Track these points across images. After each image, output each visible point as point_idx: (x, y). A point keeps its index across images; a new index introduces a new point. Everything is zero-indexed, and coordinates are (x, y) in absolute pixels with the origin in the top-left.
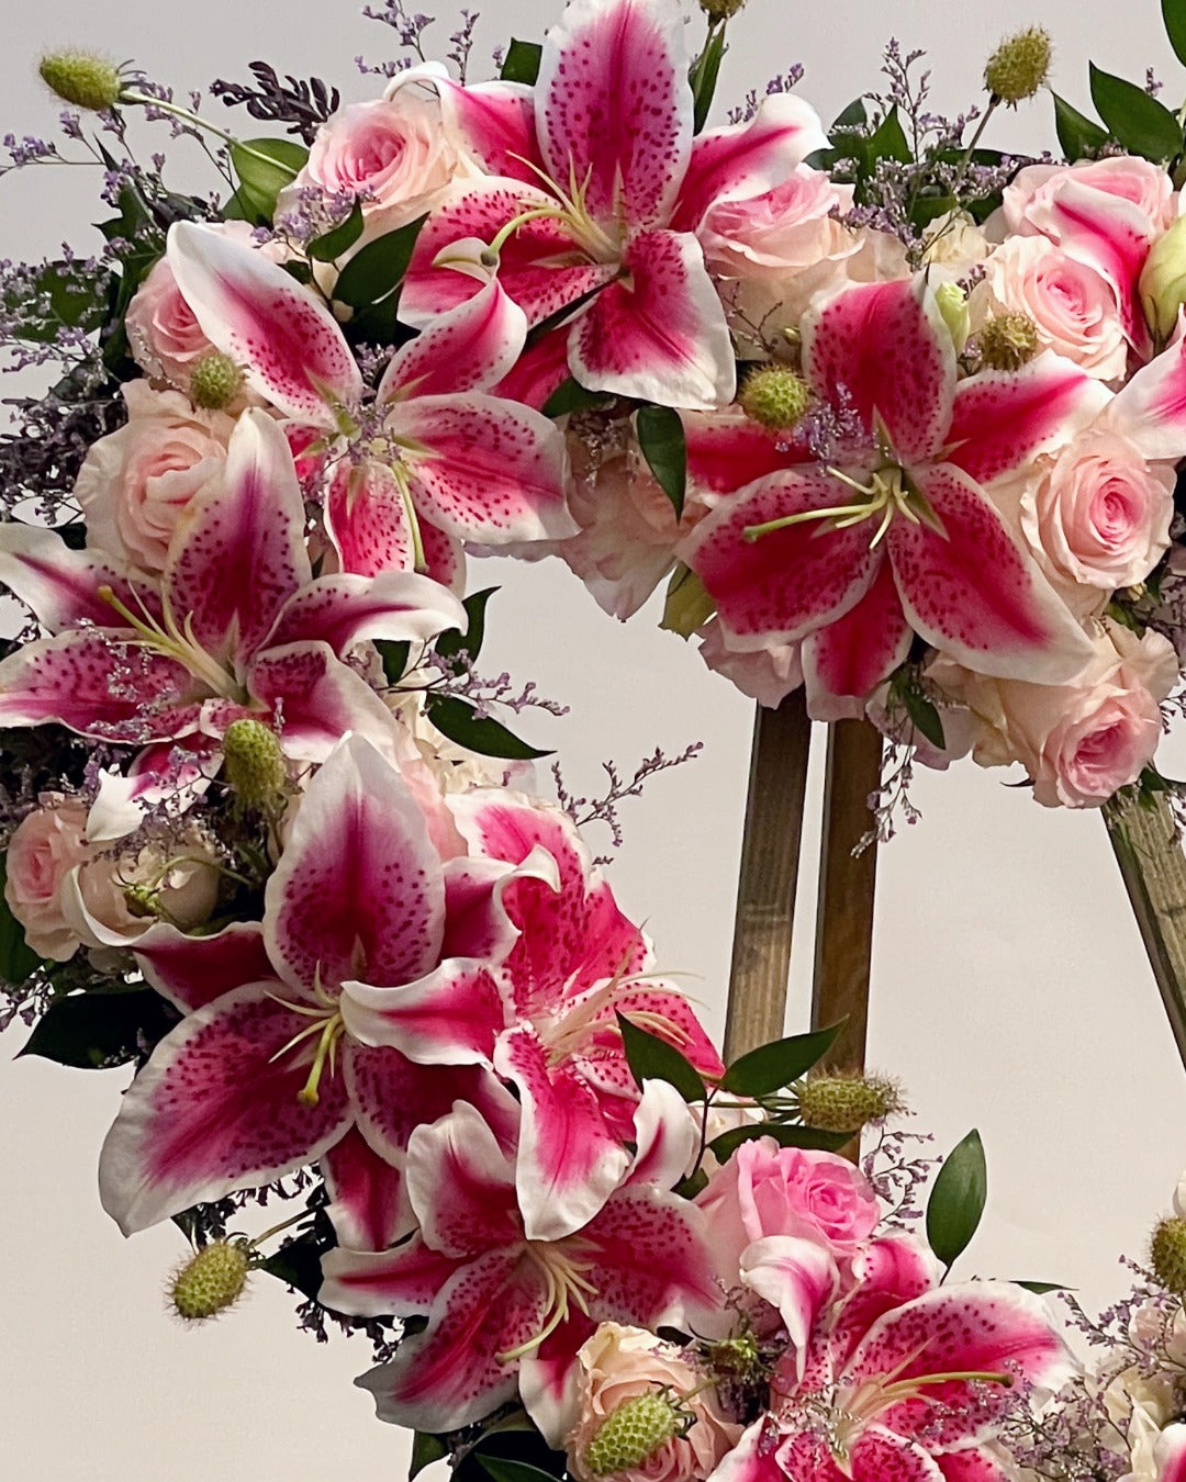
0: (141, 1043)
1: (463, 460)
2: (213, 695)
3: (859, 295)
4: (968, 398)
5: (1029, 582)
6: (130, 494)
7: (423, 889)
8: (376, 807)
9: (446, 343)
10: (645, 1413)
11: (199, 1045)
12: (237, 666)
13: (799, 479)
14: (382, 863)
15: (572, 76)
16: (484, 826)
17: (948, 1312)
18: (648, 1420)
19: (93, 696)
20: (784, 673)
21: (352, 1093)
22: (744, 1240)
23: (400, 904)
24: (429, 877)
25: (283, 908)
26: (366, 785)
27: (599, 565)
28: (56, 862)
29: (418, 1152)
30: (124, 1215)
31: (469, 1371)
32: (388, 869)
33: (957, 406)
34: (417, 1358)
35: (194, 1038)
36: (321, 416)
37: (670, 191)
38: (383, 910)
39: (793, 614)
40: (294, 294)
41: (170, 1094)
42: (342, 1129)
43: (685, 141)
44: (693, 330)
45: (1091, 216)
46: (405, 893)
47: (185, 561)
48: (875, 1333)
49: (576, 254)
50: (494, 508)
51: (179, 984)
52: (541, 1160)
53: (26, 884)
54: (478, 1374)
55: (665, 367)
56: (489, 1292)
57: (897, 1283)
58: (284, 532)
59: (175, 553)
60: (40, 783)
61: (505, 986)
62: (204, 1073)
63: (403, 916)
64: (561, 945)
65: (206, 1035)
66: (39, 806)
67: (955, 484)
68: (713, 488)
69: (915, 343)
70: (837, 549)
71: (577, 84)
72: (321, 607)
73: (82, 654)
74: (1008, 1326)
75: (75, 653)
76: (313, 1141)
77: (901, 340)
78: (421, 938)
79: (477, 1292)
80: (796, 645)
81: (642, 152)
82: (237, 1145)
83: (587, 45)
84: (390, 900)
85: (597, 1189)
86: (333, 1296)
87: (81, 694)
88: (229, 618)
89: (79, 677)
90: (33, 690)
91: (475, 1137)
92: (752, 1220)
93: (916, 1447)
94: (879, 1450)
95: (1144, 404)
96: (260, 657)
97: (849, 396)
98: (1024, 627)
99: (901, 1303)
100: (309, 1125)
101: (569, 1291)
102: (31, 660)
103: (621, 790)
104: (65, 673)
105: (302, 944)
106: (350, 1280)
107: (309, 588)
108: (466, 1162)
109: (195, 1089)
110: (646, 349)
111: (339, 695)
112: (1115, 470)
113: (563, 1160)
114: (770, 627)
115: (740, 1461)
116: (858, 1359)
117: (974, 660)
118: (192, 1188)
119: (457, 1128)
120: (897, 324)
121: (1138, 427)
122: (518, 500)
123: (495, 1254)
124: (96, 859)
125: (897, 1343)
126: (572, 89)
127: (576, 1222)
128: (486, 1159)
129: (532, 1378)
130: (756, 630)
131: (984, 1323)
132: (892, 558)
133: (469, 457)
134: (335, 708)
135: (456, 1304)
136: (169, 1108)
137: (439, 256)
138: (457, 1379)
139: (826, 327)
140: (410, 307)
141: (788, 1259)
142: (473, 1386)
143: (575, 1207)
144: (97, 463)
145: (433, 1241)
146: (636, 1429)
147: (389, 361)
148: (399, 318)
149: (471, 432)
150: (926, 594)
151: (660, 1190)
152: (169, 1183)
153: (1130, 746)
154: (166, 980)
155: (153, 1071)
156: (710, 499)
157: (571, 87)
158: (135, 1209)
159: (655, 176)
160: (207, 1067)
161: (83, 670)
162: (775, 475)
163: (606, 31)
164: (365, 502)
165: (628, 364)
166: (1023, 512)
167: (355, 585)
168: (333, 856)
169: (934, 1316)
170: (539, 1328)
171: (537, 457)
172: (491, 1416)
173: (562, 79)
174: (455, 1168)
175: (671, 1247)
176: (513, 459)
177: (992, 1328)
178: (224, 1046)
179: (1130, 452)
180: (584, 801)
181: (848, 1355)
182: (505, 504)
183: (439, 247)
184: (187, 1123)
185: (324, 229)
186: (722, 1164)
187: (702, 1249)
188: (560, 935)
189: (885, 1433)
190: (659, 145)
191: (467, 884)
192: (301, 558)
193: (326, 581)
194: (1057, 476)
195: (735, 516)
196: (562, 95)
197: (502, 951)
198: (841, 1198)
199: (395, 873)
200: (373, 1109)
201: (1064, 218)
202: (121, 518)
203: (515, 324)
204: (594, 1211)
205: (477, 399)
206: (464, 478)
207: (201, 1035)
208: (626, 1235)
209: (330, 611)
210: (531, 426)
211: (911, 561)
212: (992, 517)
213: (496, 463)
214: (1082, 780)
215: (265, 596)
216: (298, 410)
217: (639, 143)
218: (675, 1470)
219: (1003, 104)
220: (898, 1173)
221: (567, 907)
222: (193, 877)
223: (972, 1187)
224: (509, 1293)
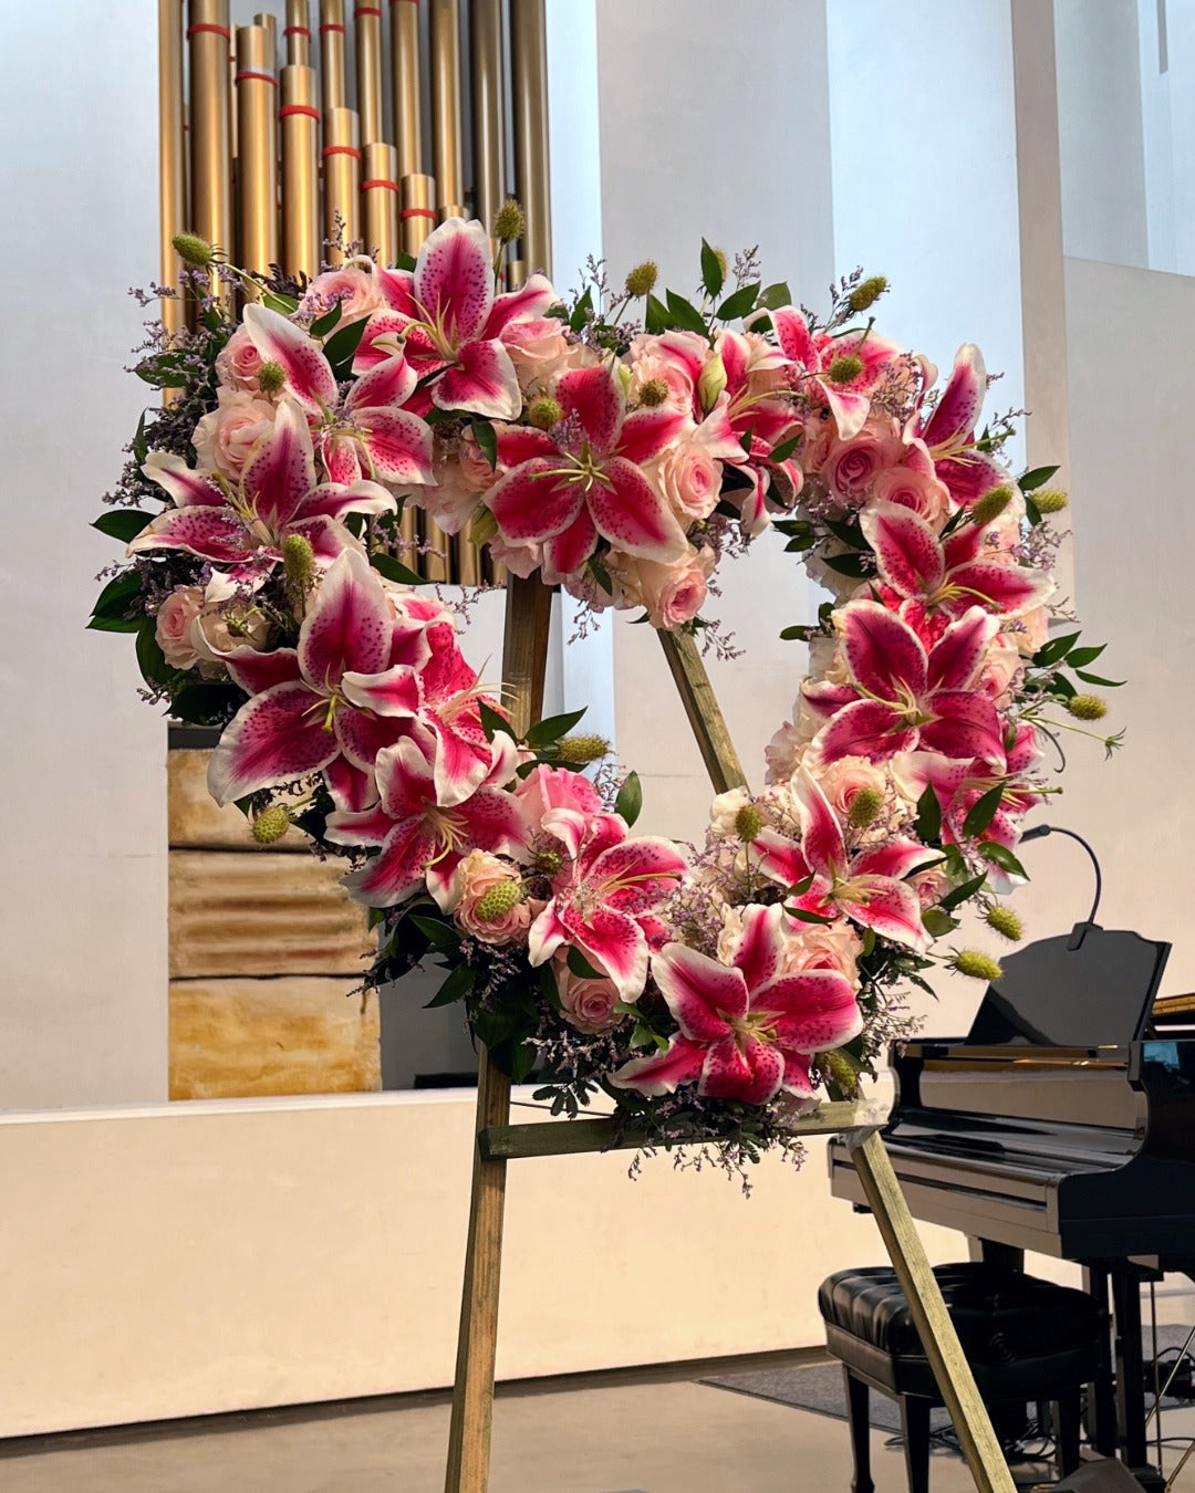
0: (230, 710)
1: (384, 442)
2: (264, 545)
3: (576, 374)
4: (630, 423)
5: (660, 511)
6: (222, 441)
7: (382, 632)
8: (359, 588)
9: (379, 379)
10: (508, 889)
11: (261, 711)
12: (275, 531)
13: (546, 463)
14: (362, 617)
15: (433, 267)
16: (409, 607)
17: (635, 850)
18: (510, 892)
19: (200, 540)
20: (535, 558)
21: (339, 738)
22: (544, 811)
23: (369, 640)
24: (385, 626)
25: (310, 639)
26: (355, 576)
27: (444, 506)
28: (185, 618)
29: (382, 762)
30: (220, 796)
31: (398, 877)
32: (364, 620)
33: (624, 428)
34: (374, 868)
35: (258, 707)
36: (317, 411)
37: (481, 324)
38: (359, 643)
39: (540, 529)
40: (307, 345)
41: (246, 734)
42: (334, 756)
43: (490, 299)
44: (500, 381)
45: (678, 349)
46: (372, 634)
47: (251, 474)
48: (600, 860)
49: (434, 354)
50: (400, 466)
51: (250, 681)
52: (445, 766)
53: (168, 630)
54: (403, 878)
55: (487, 399)
56: (409, 837)
57: (610, 837)
58: (303, 460)
59: (246, 469)
60: (174, 582)
61: (420, 684)
62: (263, 726)
63: (370, 646)
64: (443, 670)
65: (264, 706)
66: (174, 591)
67: (622, 466)
68: (506, 464)
69: (606, 394)
70: (562, 498)
71: (436, 270)
72: (321, 499)
73: (197, 519)
74: (664, 858)
75: (193, 518)
76: (320, 761)
77: (600, 393)
78: (379, 659)
79: (404, 836)
80: (540, 545)
81: (467, 305)
82: (280, 761)
83: (441, 252)
84: (364, 637)
85: (472, 781)
86: (334, 836)
87: (196, 538)
88: (271, 507)
89: (195, 531)
90: (172, 534)
91: (411, 753)
92: (546, 800)
93: (626, 915)
94: (606, 916)
95: (711, 430)
96: (288, 526)
97: (578, 415)
98: (655, 534)
99: (612, 846)
100: (317, 753)
101: (454, 839)
102: (171, 519)
103: (469, 599)
104: (187, 528)
105: (315, 660)
106: (343, 828)
107: (315, 490)
108: (406, 766)
109: (260, 733)
110: (478, 391)
111: (334, 537)
112: (698, 461)
113: (456, 767)
114: (529, 535)
115: (547, 917)
116: (592, 872)
117: (632, 550)
118: (257, 782)
119: (401, 749)
120: (598, 385)
121: (708, 442)
122: (411, 463)
123: (413, 818)
124: (208, 614)
125: (611, 865)
126: (434, 273)
127: (462, 798)
128: (418, 765)
129: (432, 879)
130: (522, 537)
131: (653, 855)
132: (589, 503)
133: (388, 440)
134: (334, 544)
135: (395, 841)
136: (246, 741)
137: (373, 342)
138: (393, 881)
139: (561, 387)
140: (358, 368)
141: (567, 819)
142: (400, 884)
143: (461, 790)
144: (203, 426)
145: (386, 808)
146: (504, 897)
147: (349, 389)
148: (353, 372)
149: (389, 428)
150: (608, 518)
151: (496, 788)
152: (246, 779)
153: (695, 599)
154: (243, 679)
155: (237, 722)
156: (504, 468)
157: (433, 272)
158: (227, 792)
159: (474, 317)
160: (265, 722)
161: (197, 528)
162: (534, 460)
163: (450, 247)
164: (338, 456)
165: (468, 396)
166: (660, 476)
167: (339, 489)
168: (335, 613)
169: (629, 852)
170: (432, 857)
171: (421, 443)
172: (410, 899)
173: (428, 267)
174: (401, 770)
175: (501, 816)
176: (409, 443)
177: (657, 858)
178: (273, 713)
179: (706, 452)
180: (451, 603)
181: (586, 871)
182: (406, 465)
183: (371, 339)
184: (255, 749)
185: (320, 315)
186: (524, 779)
187: (518, 817)
188: (443, 664)
189: (607, 908)
190: (477, 300)
191: (403, 631)
192: (311, 473)
193: (324, 486)
194: (675, 459)
195: (515, 478)
196: (429, 277)
197: (421, 665)
198: (586, 793)
199: (368, 623)
200: (351, 745)
201: (665, 350)
202: (216, 455)
203: (412, 377)
204: (471, 793)
205: (392, 410)
206: (386, 451)
207: (261, 706)
208: (477, 810)
209: (324, 501)
210: (419, 427)
211: (600, 503)
212: (641, 480)
213: (400, 444)
214: (673, 614)
215: (292, 494)
216: (307, 405)
217: (467, 300)
218: (510, 924)
219: (634, 298)
220: (609, 785)
221: (446, 651)
222: (257, 628)
223: (635, 795)
224: (418, 838)
